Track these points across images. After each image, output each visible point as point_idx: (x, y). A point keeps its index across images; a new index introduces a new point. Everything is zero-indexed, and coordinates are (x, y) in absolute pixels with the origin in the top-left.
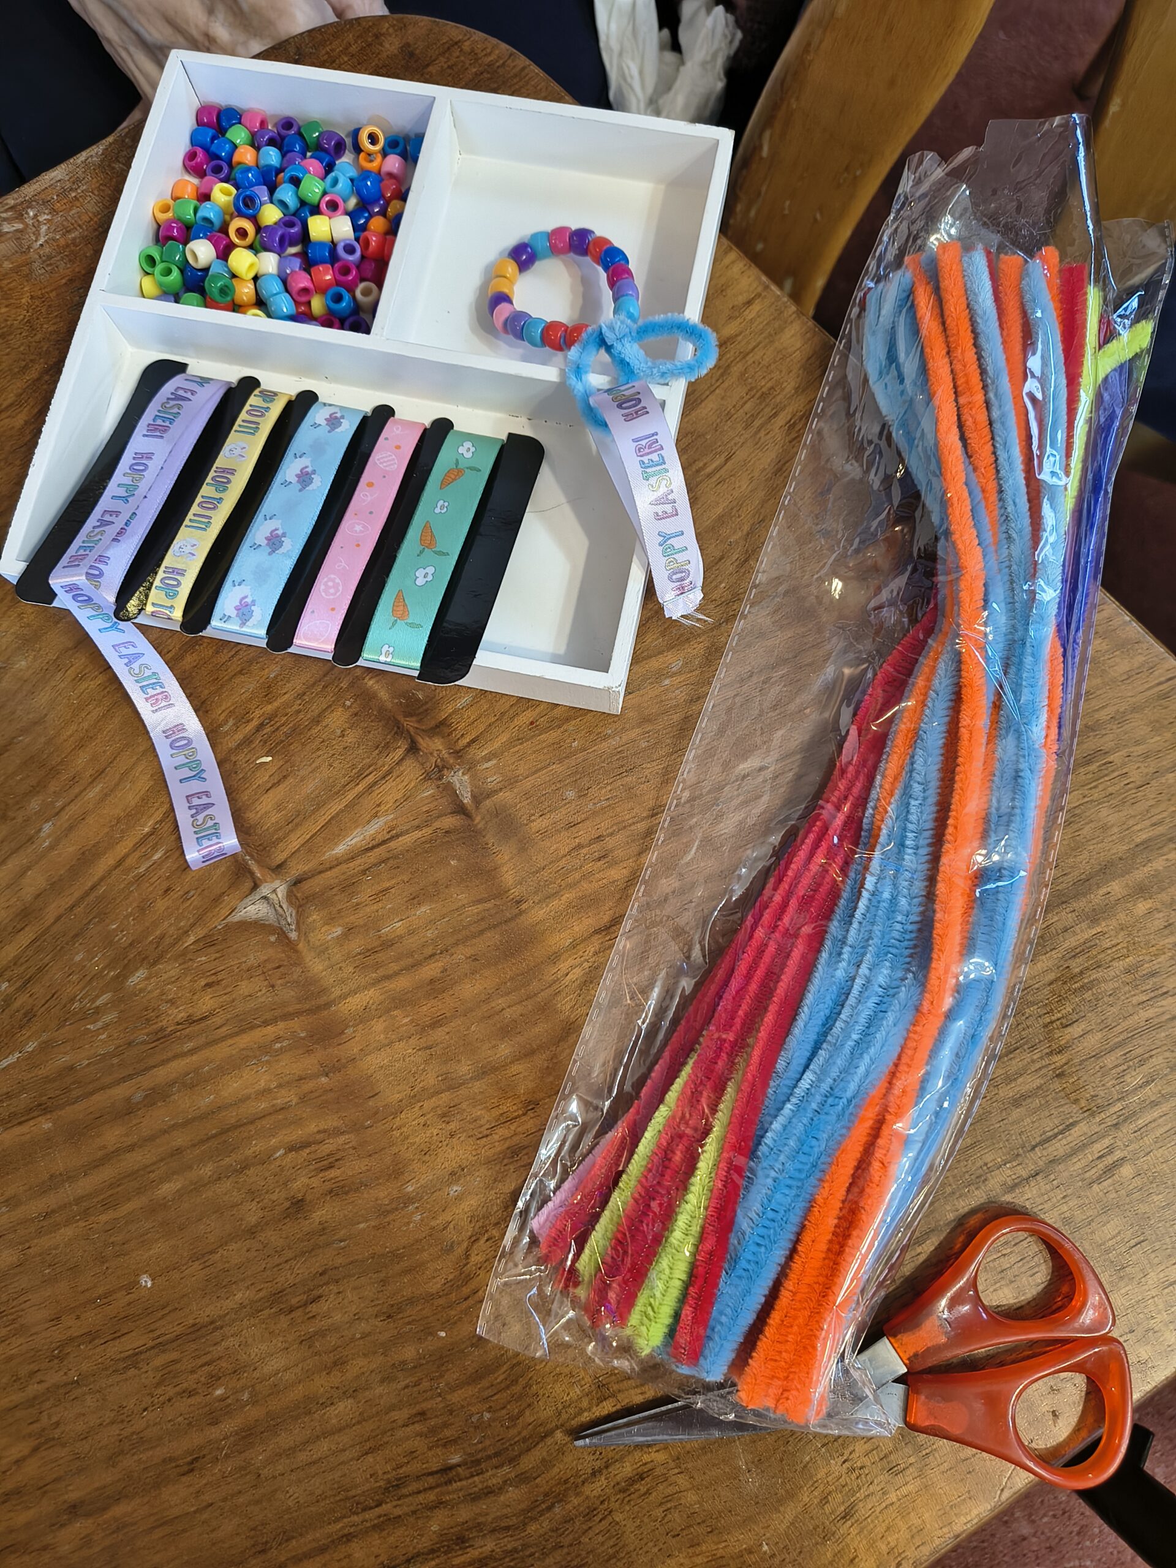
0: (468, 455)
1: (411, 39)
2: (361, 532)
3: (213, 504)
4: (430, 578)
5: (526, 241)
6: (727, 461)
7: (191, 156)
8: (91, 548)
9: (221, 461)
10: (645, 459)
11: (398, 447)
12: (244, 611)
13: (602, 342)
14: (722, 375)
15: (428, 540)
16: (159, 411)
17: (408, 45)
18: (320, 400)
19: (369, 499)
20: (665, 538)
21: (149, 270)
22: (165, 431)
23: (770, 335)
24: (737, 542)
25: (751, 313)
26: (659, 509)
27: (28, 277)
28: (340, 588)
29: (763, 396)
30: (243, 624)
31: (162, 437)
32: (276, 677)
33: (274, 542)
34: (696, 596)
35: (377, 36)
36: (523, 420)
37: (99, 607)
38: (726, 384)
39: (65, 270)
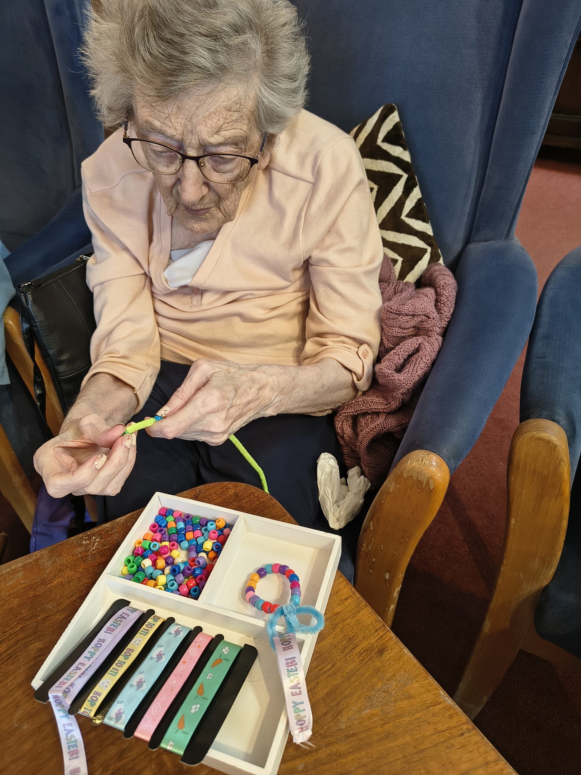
0: (226, 653)
1: (238, 491)
2: (175, 684)
3: (121, 664)
4: (197, 710)
5: (264, 567)
6: (333, 666)
7: (153, 526)
8: (69, 680)
9: (129, 646)
10: (289, 668)
11: (199, 646)
12: (118, 716)
13: (282, 613)
14: (334, 628)
15: (201, 691)
16: (113, 622)
17: (237, 492)
18: (176, 621)
19: (182, 669)
20: (295, 704)
21: (127, 564)
22: (113, 631)
23: (354, 613)
24: (333, 706)
25: (347, 603)
26: (294, 691)
27: (84, 561)
28: (160, 710)
29: (350, 639)
30: (117, 722)
31: (111, 633)
32: (126, 748)
33: (140, 684)
34: (309, 733)
35: (227, 489)
36: (252, 639)
37: (64, 706)
38: (334, 633)
39: (99, 559)
